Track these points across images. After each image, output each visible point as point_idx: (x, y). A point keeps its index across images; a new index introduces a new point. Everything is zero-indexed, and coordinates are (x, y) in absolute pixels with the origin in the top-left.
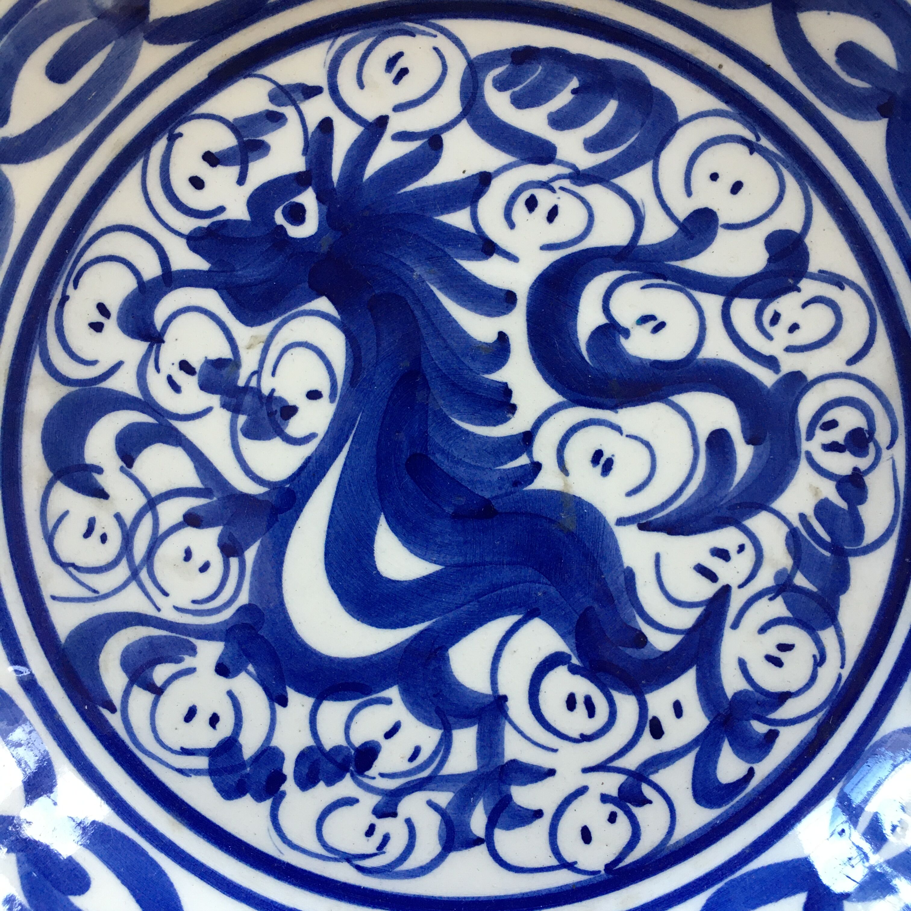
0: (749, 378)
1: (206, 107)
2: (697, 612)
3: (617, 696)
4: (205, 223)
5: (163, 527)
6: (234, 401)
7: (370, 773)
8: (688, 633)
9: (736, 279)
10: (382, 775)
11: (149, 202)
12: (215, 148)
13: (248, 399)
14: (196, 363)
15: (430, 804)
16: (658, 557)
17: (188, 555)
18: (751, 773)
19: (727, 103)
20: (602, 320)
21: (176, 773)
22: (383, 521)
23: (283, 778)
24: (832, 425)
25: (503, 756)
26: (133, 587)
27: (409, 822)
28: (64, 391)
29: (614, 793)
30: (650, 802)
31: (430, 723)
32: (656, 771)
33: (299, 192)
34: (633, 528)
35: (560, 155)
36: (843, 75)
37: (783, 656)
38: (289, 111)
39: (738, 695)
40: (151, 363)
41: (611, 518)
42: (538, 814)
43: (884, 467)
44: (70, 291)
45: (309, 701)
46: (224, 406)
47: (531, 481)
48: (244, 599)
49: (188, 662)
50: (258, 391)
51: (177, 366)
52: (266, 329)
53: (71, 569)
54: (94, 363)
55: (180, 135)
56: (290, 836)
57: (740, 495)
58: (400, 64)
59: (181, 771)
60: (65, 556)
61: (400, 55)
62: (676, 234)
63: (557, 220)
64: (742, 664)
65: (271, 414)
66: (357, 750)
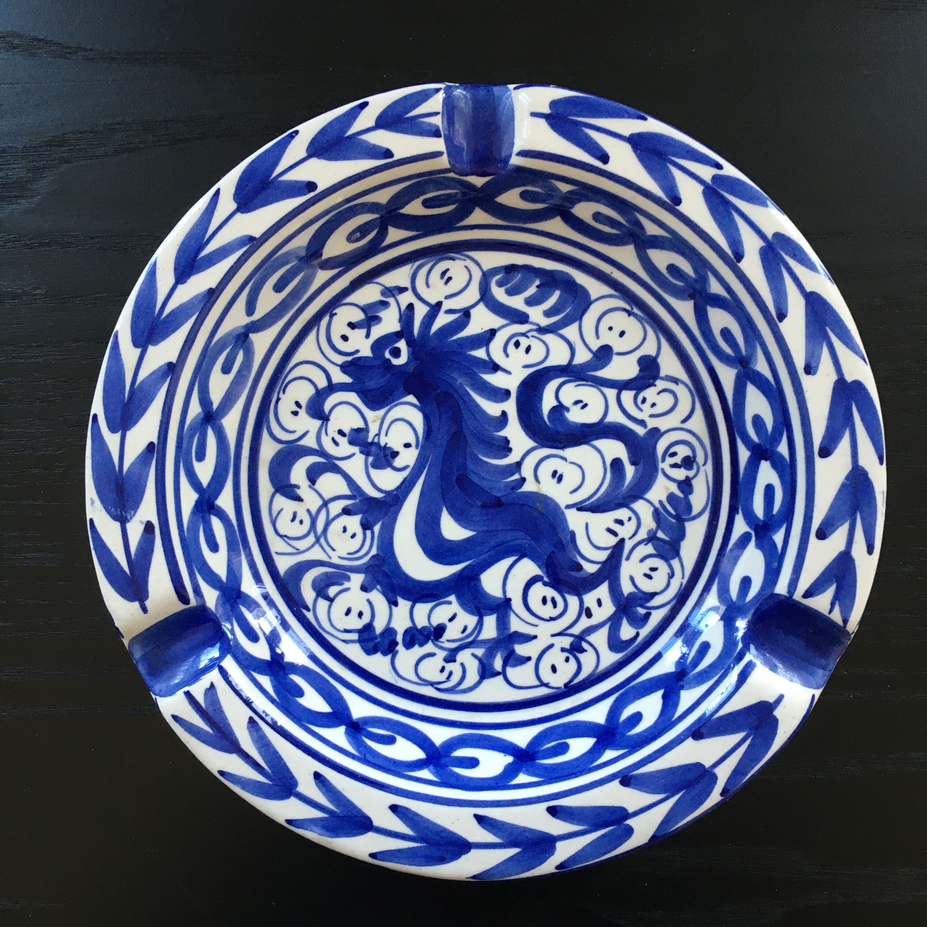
0: (631, 431)
1: (349, 299)
2: (607, 553)
3: (568, 597)
4: (349, 358)
5: (332, 515)
6: (366, 449)
7: (441, 640)
8: (604, 563)
9: (623, 381)
10: (448, 641)
11: (320, 349)
12: (354, 320)
13: (373, 449)
14: (346, 430)
15: (473, 655)
16: (587, 525)
17: (345, 530)
18: (638, 634)
19: (616, 291)
20: (555, 403)
21: (342, 642)
22: (444, 509)
23: (397, 644)
24: (674, 454)
25: (510, 629)
26: (317, 547)
27: (462, 665)
28: (279, 446)
29: (567, 646)
30: (586, 651)
31: (472, 613)
32: (589, 635)
33: (396, 342)
34: (574, 510)
35: (531, 319)
36: (670, 279)
37: (653, 574)
38: (391, 300)
39: (630, 594)
40: (323, 432)
41: (563, 506)
42: (529, 659)
43: (701, 475)
44: (281, 395)
45: (409, 604)
46: (361, 452)
47: (521, 487)
48: (374, 552)
49: (346, 585)
50: (378, 444)
51: (337, 432)
52: (382, 412)
53: (285, 538)
54: (294, 432)
55: (336, 314)
56: (401, 673)
57: (628, 492)
58: (448, 275)
59: (345, 641)
60: (282, 532)
61: (447, 270)
62: (592, 359)
63: (531, 352)
64: (632, 579)
65: (385, 456)
66: (435, 628)
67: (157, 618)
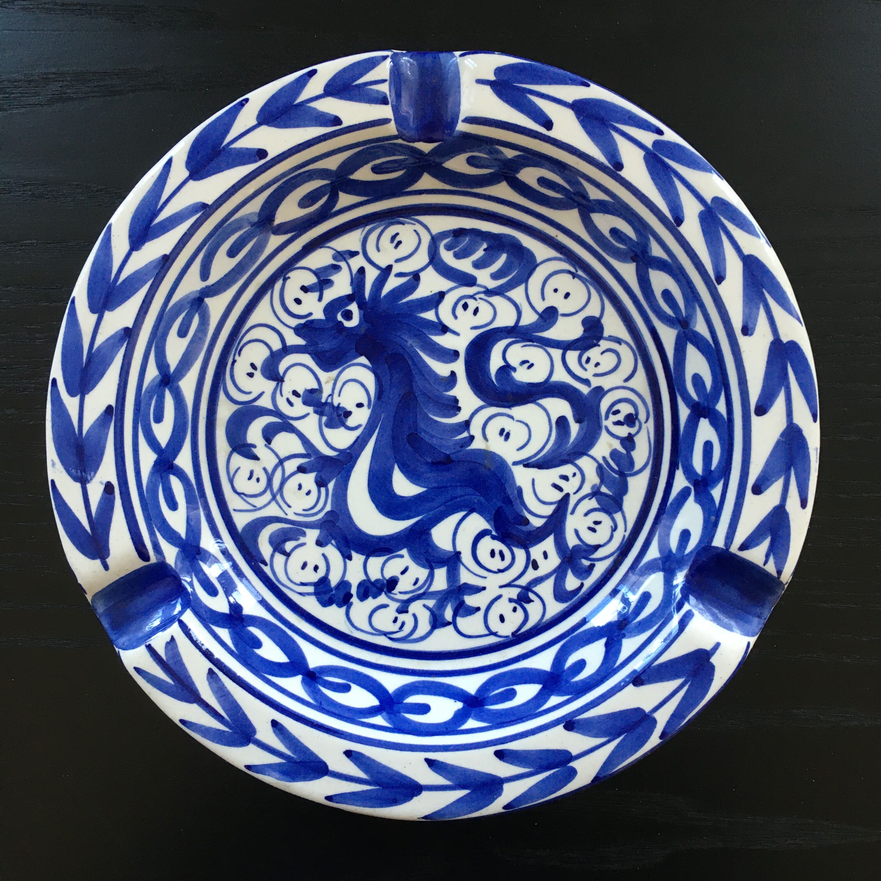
0: (576, 391)
1: (302, 264)
2: (552, 508)
3: (516, 550)
4: (303, 321)
5: (287, 473)
6: (320, 410)
7: (393, 592)
8: (550, 518)
9: (568, 341)
10: (400, 593)
11: (274, 312)
12: (306, 284)
13: (327, 408)
14: (301, 391)
15: (424, 606)
16: (533, 480)
17: (300, 487)
18: (582, 585)
19: (561, 253)
20: (502, 363)
21: (299, 595)
22: (396, 467)
23: (351, 596)
24: (617, 412)
25: (460, 580)
26: (273, 504)
27: (414, 616)
28: (236, 407)
29: (515, 597)
30: (533, 601)
31: (424, 566)
32: (536, 586)
33: (348, 305)
34: (521, 467)
35: (479, 282)
36: (614, 242)
37: (597, 527)
38: (343, 264)
39: (574, 547)
40: (278, 392)
41: (510, 462)
42: (478, 609)
43: (643, 432)
44: (237, 357)
45: (362, 558)
46: (316, 412)
47: (469, 445)
48: (328, 508)
49: (302, 540)
50: (332, 404)
51: (291, 393)
52: (335, 373)
53: (242, 496)
54: (250, 393)
55: (289, 278)
56: (356, 624)
57: (573, 448)
58: (398, 239)
59: (301, 594)
60: (239, 490)
61: (397, 234)
62: (537, 320)
63: (478, 314)
64: (577, 532)
65: (339, 416)
66: (387, 581)
67: (118, 575)
